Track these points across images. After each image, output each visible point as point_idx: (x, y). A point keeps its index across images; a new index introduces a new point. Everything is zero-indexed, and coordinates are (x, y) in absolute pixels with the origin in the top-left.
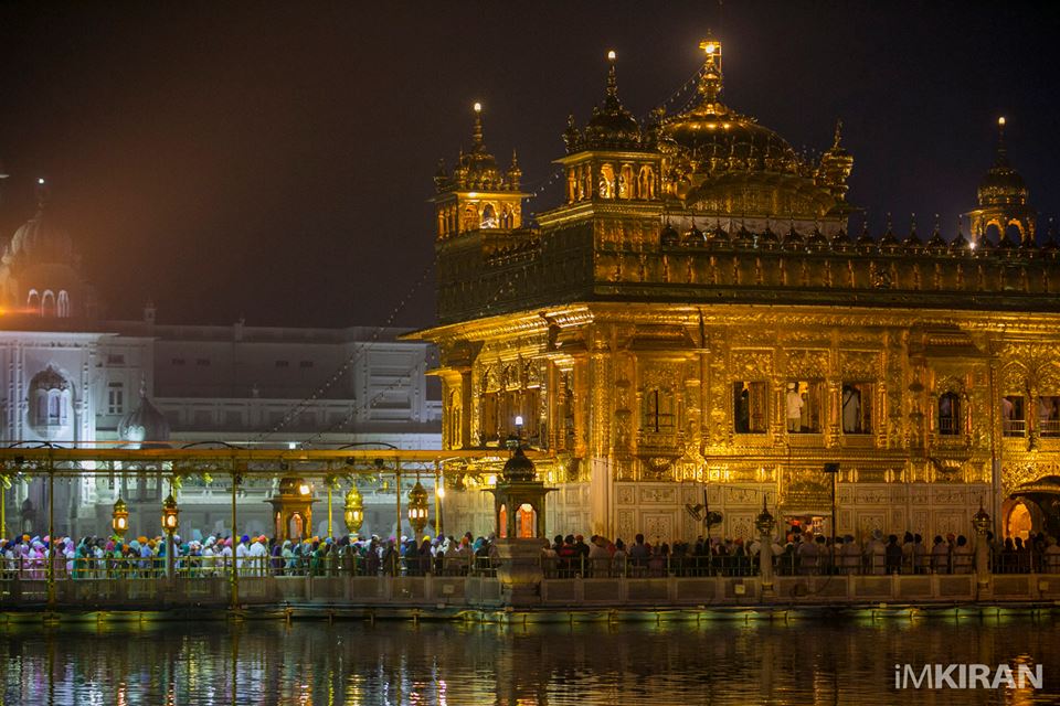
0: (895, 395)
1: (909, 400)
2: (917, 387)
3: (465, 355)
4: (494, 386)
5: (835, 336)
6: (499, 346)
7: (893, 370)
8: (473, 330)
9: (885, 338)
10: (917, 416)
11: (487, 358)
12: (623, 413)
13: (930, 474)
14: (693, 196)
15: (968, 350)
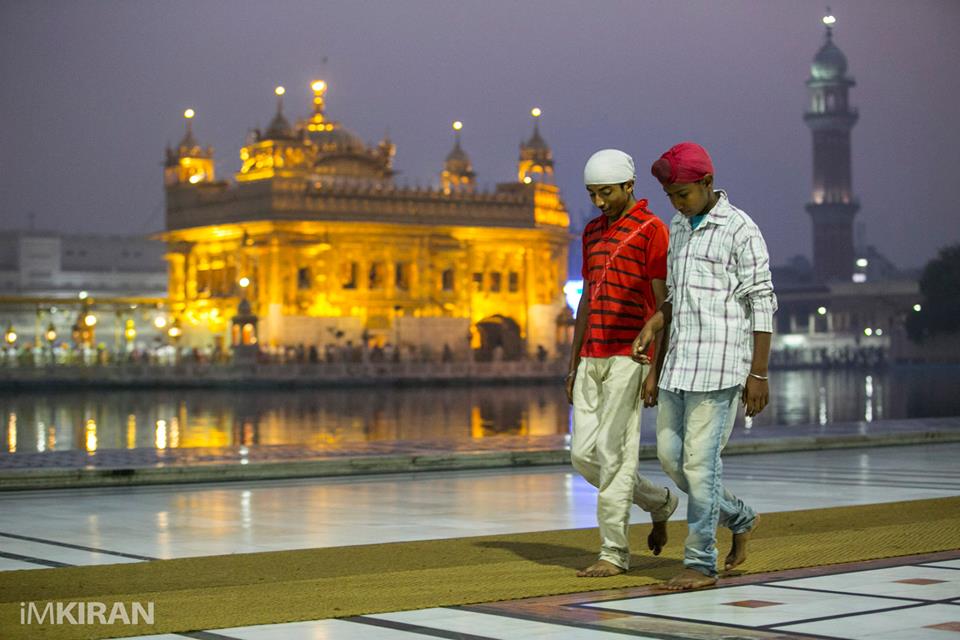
0: (421, 270)
1: (428, 273)
2: (432, 266)
3: (186, 248)
4: (205, 266)
5: (392, 240)
6: (208, 243)
7: (421, 258)
8: (190, 235)
9: (417, 241)
10: (432, 282)
11: (200, 250)
12: (287, 279)
13: (437, 312)
14: (316, 164)
15: (456, 247)
